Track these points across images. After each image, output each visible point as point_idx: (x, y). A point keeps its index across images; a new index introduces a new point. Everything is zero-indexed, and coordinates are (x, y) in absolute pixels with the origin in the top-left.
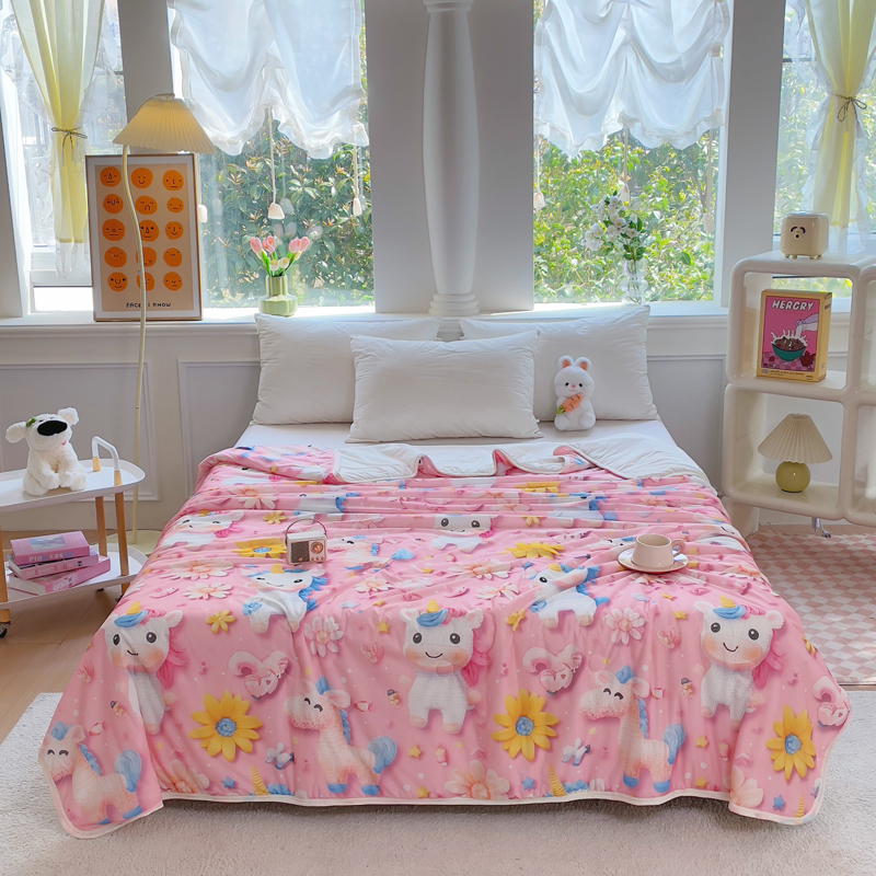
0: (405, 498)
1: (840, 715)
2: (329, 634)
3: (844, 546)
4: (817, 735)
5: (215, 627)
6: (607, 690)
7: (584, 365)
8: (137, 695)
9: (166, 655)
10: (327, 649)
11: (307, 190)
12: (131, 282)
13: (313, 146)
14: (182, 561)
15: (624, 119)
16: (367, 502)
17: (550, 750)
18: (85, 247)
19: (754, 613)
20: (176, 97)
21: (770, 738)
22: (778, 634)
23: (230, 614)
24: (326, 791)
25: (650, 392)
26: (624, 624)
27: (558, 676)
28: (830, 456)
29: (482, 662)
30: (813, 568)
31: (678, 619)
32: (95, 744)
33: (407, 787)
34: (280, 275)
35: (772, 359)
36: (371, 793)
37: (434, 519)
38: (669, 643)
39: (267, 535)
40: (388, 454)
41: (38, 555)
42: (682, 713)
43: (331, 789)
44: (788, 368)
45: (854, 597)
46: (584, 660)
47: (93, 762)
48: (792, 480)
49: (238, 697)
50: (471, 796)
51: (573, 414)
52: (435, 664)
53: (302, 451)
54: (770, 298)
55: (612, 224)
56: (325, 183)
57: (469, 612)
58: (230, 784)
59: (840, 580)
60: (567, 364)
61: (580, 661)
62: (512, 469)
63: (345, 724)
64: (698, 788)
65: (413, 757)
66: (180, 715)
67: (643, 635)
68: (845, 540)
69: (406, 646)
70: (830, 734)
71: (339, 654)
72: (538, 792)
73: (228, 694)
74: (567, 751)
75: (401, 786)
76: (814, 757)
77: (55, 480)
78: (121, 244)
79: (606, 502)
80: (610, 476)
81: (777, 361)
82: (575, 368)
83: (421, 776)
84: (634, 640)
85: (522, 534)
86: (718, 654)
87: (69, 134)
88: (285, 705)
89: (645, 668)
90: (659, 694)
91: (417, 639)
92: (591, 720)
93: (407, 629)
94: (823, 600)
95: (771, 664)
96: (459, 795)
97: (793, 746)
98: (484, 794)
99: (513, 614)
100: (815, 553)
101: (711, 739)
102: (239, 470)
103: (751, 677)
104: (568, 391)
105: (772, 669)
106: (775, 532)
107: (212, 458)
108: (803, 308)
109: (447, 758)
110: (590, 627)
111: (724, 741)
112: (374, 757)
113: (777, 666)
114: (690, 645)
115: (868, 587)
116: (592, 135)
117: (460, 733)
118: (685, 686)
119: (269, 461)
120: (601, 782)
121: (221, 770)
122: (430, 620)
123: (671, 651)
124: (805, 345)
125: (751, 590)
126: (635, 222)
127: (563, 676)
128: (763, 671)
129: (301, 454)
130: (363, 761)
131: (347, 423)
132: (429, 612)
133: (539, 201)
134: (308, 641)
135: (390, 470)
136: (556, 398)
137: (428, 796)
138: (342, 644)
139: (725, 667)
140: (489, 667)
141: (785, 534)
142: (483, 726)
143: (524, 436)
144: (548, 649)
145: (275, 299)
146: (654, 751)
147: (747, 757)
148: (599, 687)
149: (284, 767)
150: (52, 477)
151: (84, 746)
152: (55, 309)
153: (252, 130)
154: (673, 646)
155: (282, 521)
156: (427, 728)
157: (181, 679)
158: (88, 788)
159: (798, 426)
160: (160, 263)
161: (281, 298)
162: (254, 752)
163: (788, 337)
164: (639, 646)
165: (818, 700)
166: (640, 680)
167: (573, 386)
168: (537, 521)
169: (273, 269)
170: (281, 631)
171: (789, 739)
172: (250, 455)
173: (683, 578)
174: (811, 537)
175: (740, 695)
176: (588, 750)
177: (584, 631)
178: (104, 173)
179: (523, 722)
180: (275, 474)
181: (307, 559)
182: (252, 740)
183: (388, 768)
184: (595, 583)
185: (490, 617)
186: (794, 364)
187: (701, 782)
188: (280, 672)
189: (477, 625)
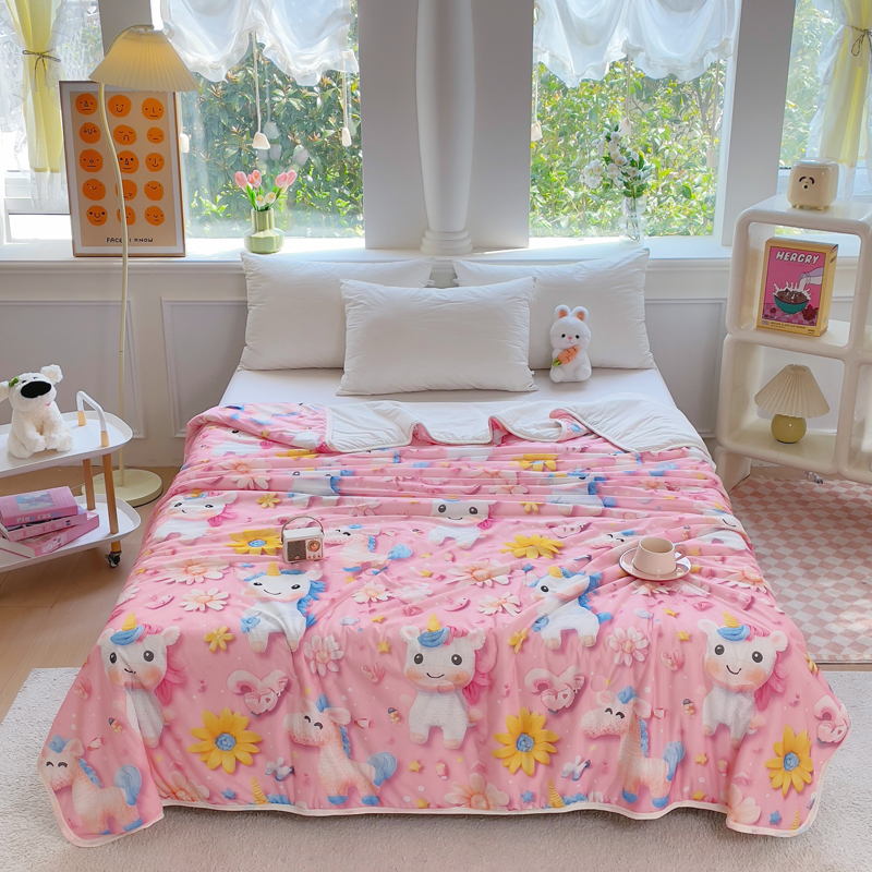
0: (401, 478)
1: (840, 732)
2: (329, 653)
3: (836, 494)
4: (815, 751)
5: (213, 646)
6: (609, 710)
7: (581, 315)
8: (136, 713)
9: (164, 674)
10: (327, 669)
11: (291, 101)
12: (111, 216)
13: (300, 71)
14: (177, 559)
15: (627, 48)
16: (362, 483)
17: (550, 765)
18: (61, 177)
19: (758, 634)
20: (155, 29)
21: (770, 757)
22: (781, 656)
23: (228, 631)
24: (327, 802)
25: (647, 340)
26: (628, 645)
27: (560, 696)
28: (827, 409)
29: (484, 682)
30: (806, 522)
31: (682, 641)
32: (94, 758)
33: (407, 799)
34: (267, 209)
35: (773, 311)
36: (371, 803)
37: (430, 505)
38: (672, 665)
39: (261, 523)
40: (384, 414)
41: (25, 516)
42: (682, 732)
43: (332, 800)
44: (789, 321)
45: (846, 557)
46: (586, 681)
47: (92, 775)
48: (787, 432)
49: (237, 714)
50: (470, 806)
51: (569, 367)
52: (436, 683)
53: (293, 410)
54: (775, 248)
55: (613, 161)
56: (310, 94)
57: (471, 632)
58: (230, 795)
59: (832, 536)
60: (563, 313)
61: (582, 682)
62: (508, 437)
63: (345, 740)
64: (695, 800)
65: (414, 771)
66: (179, 731)
67: (646, 657)
68: (837, 487)
69: (407, 666)
70: (828, 750)
71: (339, 673)
72: (537, 805)
73: (227, 711)
74: (567, 767)
75: (400, 798)
76: (812, 773)
77: (40, 442)
78: (99, 176)
79: (605, 484)
80: (607, 446)
81: (779, 313)
82: (571, 319)
83: (421, 789)
84: (637, 661)
85: (521, 525)
86: (721, 676)
87: (41, 57)
88: (284, 721)
89: (648, 690)
90: (661, 714)
91: (419, 659)
92: (591, 738)
93: (408, 649)
94: (815, 561)
95: (773, 685)
96: (458, 805)
97: (792, 763)
98: (484, 804)
99: (516, 634)
100: (806, 503)
101: (710, 756)
102: (228, 433)
103: (753, 698)
104: (565, 344)
105: (774, 692)
106: (767, 478)
107: (201, 418)
108: (807, 260)
109: (447, 772)
110: (593, 648)
111: (723, 759)
112: (374, 770)
113: (780, 689)
114: (693, 666)
115: (860, 545)
116: (593, 64)
117: (461, 748)
118: (687, 707)
119: (259, 424)
120: (600, 795)
121: (221, 782)
122: (431, 640)
123: (674, 672)
124: (808, 298)
125: (755, 606)
126: (637, 159)
127: (565, 696)
128: (764, 693)
129: (293, 414)
130: (363, 774)
131: (338, 369)
132: (430, 631)
133: (537, 132)
134: (308, 661)
135: (384, 436)
136: (552, 349)
137: (428, 806)
138: (343, 663)
139: (727, 689)
140: (491, 687)
141: (778, 480)
142: (484, 743)
143: (518, 389)
144: (550, 670)
145: (261, 235)
146: (653, 770)
147: (746, 777)
148: (599, 707)
149: (284, 779)
150: (37, 440)
151: (83, 761)
152: (31, 238)
153: (235, 55)
154: (676, 668)
155: (276, 504)
156: (428, 744)
157: (179, 696)
158: (86, 798)
159: (797, 376)
160: (141, 196)
161: (268, 233)
162: (254, 765)
163: (791, 289)
164: (641, 669)
165: (819, 719)
166: (642, 701)
167: (570, 338)
168: (535, 508)
169: (260, 204)
170: (280, 650)
171: (788, 756)
172: (241, 417)
173: (686, 588)
174: (803, 482)
175: (741, 715)
176: (588, 765)
177: (587, 653)
178: (80, 100)
179: (523, 739)
180: (268, 440)
181: (303, 557)
182: (252, 754)
183: (388, 781)
184: (597, 594)
185: (492, 638)
186: (796, 317)
187: (699, 795)
188: (279, 690)
189: (479, 646)
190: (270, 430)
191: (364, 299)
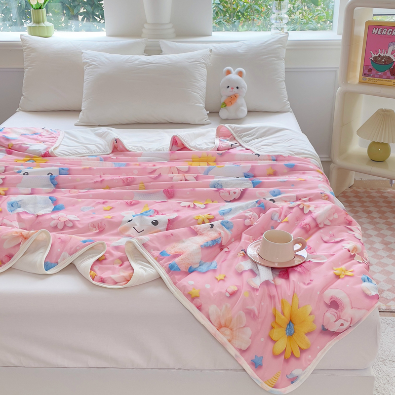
7: (240, 74)
25: (286, 93)
30: (388, 214)
35: (370, 70)
44: (381, 77)
48: (378, 154)
54: (371, 27)
60: (229, 72)
81: (374, 72)
82: (234, 76)
100: (390, 202)
104: (229, 92)
129: (35, 134)
131: (78, 111)
135: (93, 148)
136: (220, 96)
141: (372, 189)
163: (382, 55)
167: (232, 88)
174: (389, 190)
186: (385, 74)
190: (14, 142)
191: (95, 61)
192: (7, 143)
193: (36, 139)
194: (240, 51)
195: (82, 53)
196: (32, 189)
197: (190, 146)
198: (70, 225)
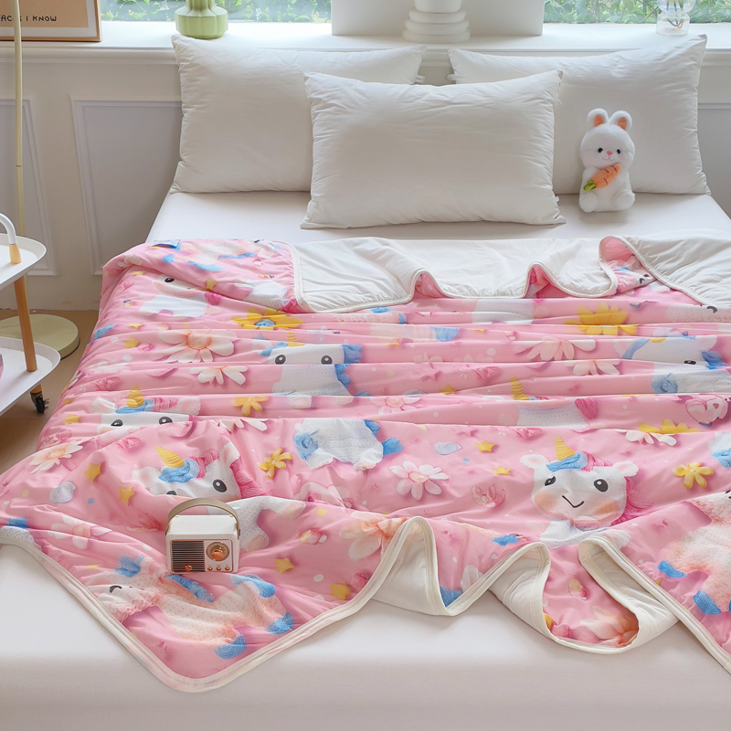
7: (622, 122)
25: (699, 157)
53: (247, 250)
60: (599, 120)
82: (609, 127)
104: (602, 161)
107: (122, 260)
143: (540, 221)
145: (198, 14)
167: (609, 153)
190: (216, 278)
191: (338, 98)
192: (202, 279)
193: (253, 269)
194: (615, 73)
195: (306, 79)
196: (314, 399)
197: (562, 284)
198: (435, 490)
